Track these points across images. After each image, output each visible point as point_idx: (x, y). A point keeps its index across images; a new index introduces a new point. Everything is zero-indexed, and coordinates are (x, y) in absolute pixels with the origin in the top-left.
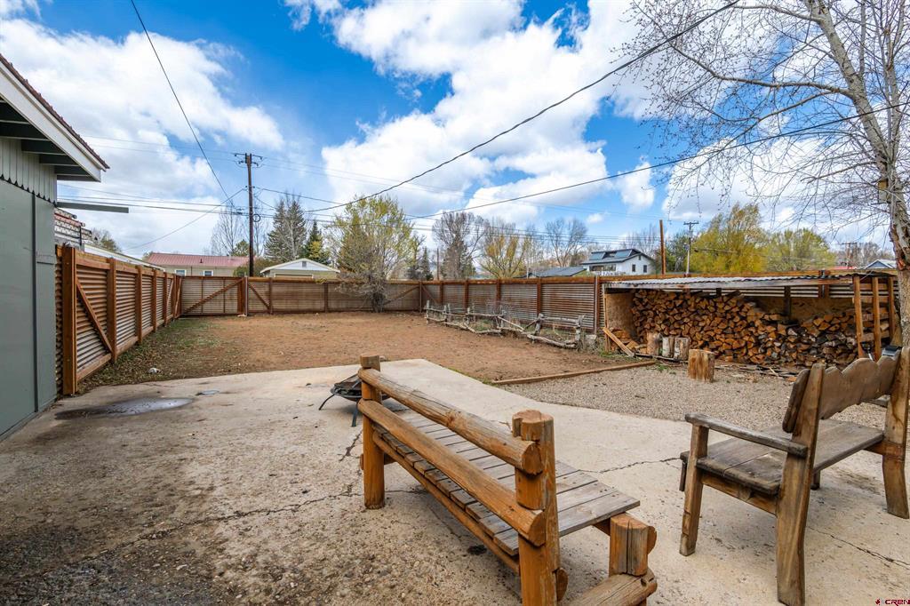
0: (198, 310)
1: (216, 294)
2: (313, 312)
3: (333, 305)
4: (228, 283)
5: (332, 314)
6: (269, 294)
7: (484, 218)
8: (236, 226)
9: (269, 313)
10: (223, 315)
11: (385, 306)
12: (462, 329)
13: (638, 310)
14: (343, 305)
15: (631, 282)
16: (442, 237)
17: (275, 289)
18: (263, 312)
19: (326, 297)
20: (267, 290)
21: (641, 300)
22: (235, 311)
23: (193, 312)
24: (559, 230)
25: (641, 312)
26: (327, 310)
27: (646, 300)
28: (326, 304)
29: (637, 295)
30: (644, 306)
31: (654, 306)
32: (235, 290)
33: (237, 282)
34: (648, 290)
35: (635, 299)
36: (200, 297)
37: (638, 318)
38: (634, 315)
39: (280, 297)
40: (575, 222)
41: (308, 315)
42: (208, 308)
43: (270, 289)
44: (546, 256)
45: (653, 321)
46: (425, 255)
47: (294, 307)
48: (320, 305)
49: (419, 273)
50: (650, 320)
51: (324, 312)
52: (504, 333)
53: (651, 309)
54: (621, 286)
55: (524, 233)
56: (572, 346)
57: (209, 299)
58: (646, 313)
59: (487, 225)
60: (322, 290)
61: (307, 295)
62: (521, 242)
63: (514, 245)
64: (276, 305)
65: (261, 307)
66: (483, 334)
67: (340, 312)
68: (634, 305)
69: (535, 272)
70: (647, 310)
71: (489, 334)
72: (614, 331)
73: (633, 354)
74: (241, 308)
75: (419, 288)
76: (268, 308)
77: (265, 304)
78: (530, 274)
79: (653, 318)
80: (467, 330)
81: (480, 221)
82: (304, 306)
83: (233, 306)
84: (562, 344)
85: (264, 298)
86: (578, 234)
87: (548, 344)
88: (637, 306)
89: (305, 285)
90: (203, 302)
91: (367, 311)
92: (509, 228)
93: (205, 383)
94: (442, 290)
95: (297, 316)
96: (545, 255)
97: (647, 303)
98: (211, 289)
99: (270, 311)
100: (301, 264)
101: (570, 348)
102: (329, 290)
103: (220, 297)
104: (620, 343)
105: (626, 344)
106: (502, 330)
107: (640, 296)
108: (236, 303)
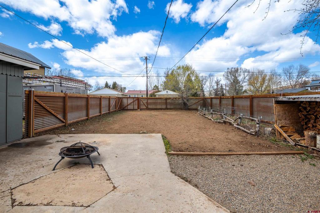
0: (126, 108)
1: (131, 103)
2: (161, 109)
3: (169, 107)
4: (135, 99)
5: (168, 110)
6: (147, 103)
7: (247, 69)
8: (152, 80)
9: (147, 109)
10: (133, 110)
11: (189, 107)
12: (209, 119)
13: (303, 115)
14: (172, 107)
15: (290, 97)
16: (228, 79)
17: (149, 101)
18: (145, 109)
19: (166, 103)
20: (146, 101)
21: (305, 108)
22: (137, 108)
23: (125, 109)
24: (291, 71)
25: (305, 116)
26: (167, 109)
27: (309, 108)
28: (166, 106)
29: (302, 105)
30: (307, 112)
31: (315, 112)
32: (137, 101)
33: (137, 99)
34: (310, 102)
35: (300, 108)
36: (126, 104)
37: (303, 120)
38: (300, 117)
39: (151, 104)
40: (301, 66)
41: (159, 110)
42: (129, 107)
43: (147, 101)
44: (284, 84)
45: (315, 122)
46: (222, 86)
47: (155, 107)
48: (164, 107)
49: (219, 94)
50: (312, 121)
51: (165, 109)
52: (225, 122)
53: (313, 114)
54: (284, 99)
55: (269, 73)
56: (254, 133)
57: (129, 104)
58: (309, 116)
59: (249, 72)
60: (165, 101)
61: (160, 103)
62: (267, 78)
63: (264, 80)
64: (150, 107)
65: (144, 107)
66: (216, 122)
67: (171, 109)
68: (300, 111)
69: (275, 92)
70: (310, 115)
71: (219, 122)
72: (281, 127)
73: (294, 143)
74: (138, 108)
75: (203, 100)
76: (147, 107)
77: (146, 106)
78: (272, 93)
79: (315, 120)
80: (211, 119)
81: (246, 71)
82: (159, 107)
83: (136, 107)
84: (249, 132)
85: (145, 104)
86: (304, 71)
87: (243, 131)
88: (302, 112)
89: (159, 99)
90: (128, 105)
91: (182, 109)
92: (261, 72)
93: (71, 137)
94: (211, 101)
95: (156, 110)
96: (282, 83)
97: (310, 110)
98: (130, 101)
99: (148, 109)
100: (166, 92)
101: (253, 135)
102: (167, 101)
103: (132, 104)
104: (285, 135)
105: (289, 136)
106: (224, 121)
107: (304, 106)
108: (137, 106)
